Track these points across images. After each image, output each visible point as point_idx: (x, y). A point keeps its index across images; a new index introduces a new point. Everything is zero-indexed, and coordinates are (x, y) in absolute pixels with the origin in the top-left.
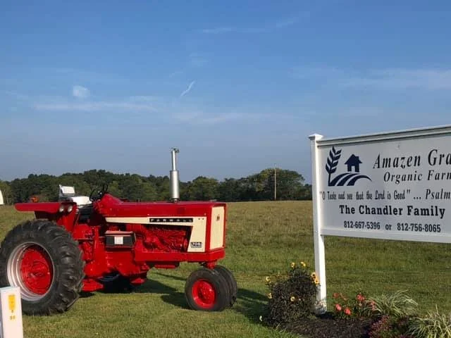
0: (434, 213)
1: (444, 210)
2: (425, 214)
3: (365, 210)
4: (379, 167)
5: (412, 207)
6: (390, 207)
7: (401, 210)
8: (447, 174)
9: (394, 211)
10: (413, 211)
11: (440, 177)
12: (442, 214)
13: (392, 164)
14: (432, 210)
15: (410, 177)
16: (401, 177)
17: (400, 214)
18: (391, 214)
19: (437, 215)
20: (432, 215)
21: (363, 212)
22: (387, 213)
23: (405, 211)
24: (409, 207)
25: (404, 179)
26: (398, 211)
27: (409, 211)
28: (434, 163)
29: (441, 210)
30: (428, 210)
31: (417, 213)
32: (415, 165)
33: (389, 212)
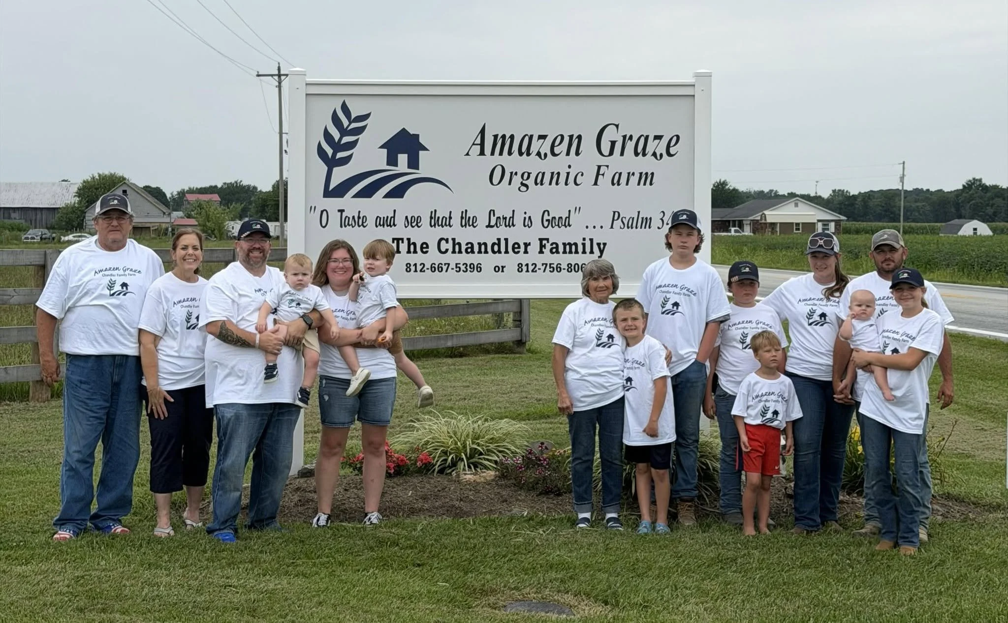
0: (588, 249)
1: (605, 244)
2: (571, 252)
3: (450, 246)
4: (482, 153)
5: (547, 240)
6: (506, 240)
7: (527, 245)
8: (637, 176)
9: (513, 248)
10: (548, 246)
11: (623, 180)
12: (602, 252)
13: (515, 147)
14: (584, 245)
15: (555, 177)
16: (533, 177)
17: (526, 252)
18: (507, 252)
19: (592, 252)
20: (584, 252)
21: (447, 250)
22: (499, 252)
23: (535, 247)
24: (541, 240)
25: (539, 182)
26: (522, 247)
27: (542, 246)
28: (611, 153)
29: (599, 244)
30: (576, 244)
31: (555, 250)
32: (568, 154)
33: (503, 249)
